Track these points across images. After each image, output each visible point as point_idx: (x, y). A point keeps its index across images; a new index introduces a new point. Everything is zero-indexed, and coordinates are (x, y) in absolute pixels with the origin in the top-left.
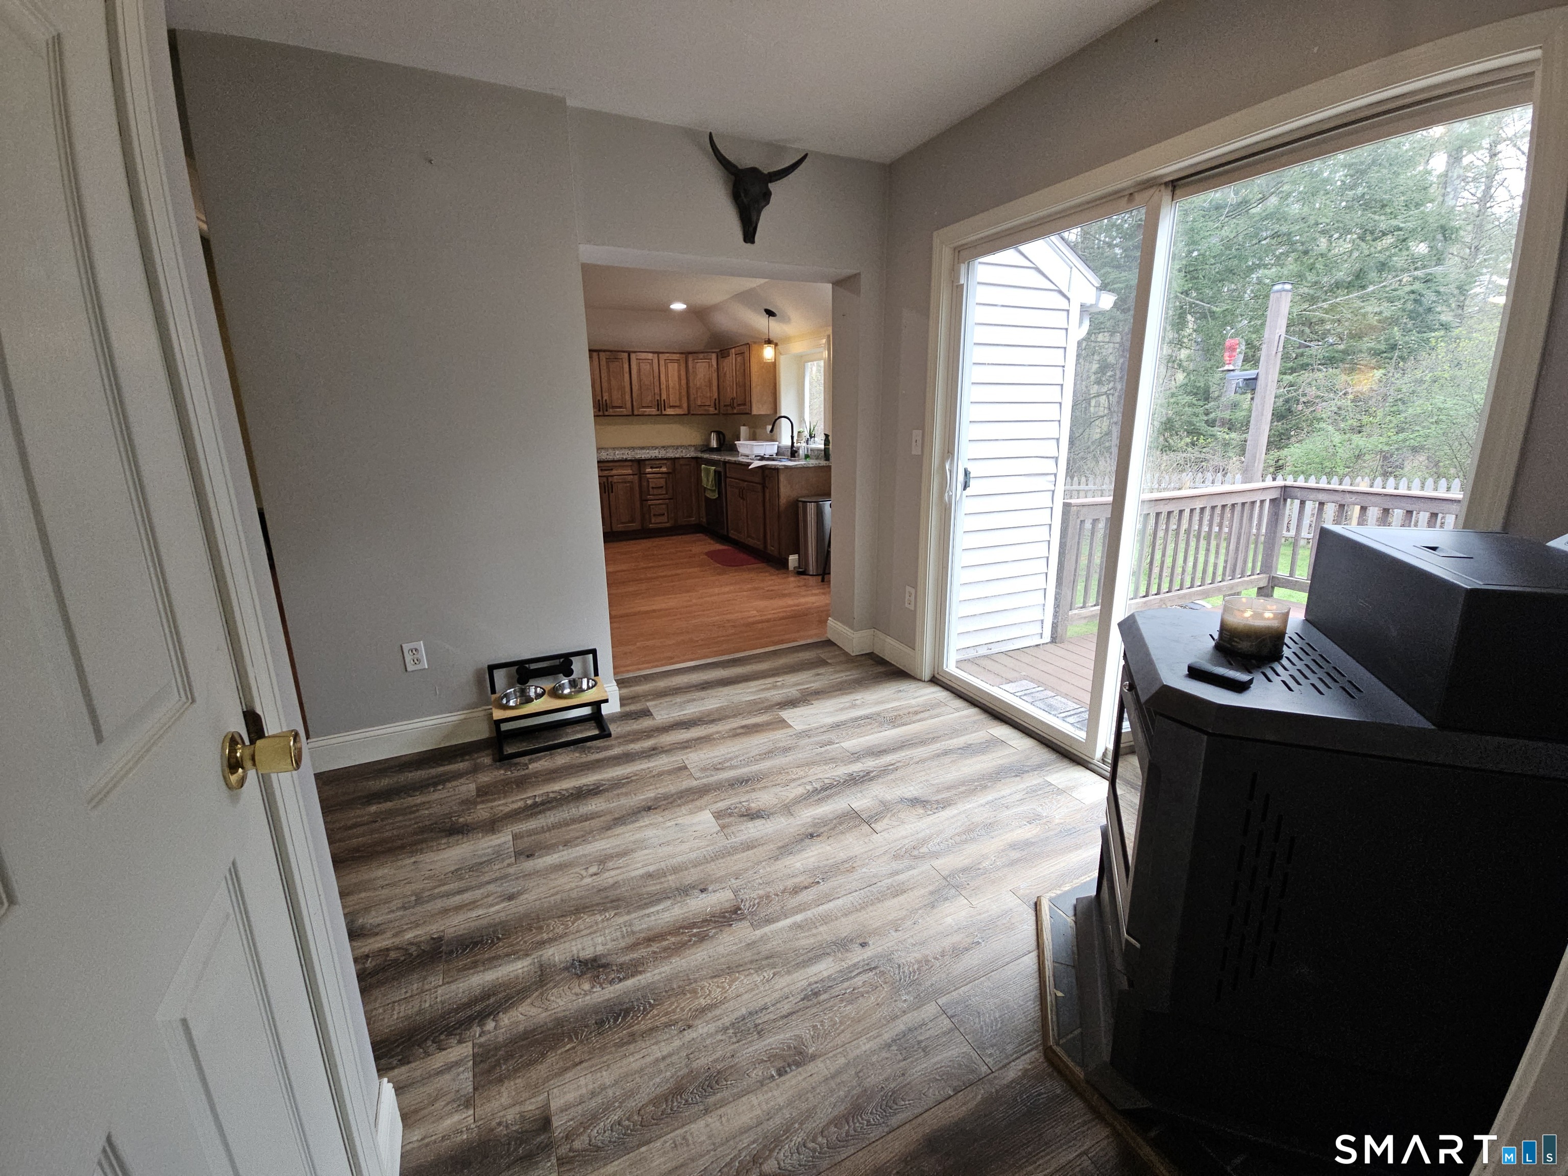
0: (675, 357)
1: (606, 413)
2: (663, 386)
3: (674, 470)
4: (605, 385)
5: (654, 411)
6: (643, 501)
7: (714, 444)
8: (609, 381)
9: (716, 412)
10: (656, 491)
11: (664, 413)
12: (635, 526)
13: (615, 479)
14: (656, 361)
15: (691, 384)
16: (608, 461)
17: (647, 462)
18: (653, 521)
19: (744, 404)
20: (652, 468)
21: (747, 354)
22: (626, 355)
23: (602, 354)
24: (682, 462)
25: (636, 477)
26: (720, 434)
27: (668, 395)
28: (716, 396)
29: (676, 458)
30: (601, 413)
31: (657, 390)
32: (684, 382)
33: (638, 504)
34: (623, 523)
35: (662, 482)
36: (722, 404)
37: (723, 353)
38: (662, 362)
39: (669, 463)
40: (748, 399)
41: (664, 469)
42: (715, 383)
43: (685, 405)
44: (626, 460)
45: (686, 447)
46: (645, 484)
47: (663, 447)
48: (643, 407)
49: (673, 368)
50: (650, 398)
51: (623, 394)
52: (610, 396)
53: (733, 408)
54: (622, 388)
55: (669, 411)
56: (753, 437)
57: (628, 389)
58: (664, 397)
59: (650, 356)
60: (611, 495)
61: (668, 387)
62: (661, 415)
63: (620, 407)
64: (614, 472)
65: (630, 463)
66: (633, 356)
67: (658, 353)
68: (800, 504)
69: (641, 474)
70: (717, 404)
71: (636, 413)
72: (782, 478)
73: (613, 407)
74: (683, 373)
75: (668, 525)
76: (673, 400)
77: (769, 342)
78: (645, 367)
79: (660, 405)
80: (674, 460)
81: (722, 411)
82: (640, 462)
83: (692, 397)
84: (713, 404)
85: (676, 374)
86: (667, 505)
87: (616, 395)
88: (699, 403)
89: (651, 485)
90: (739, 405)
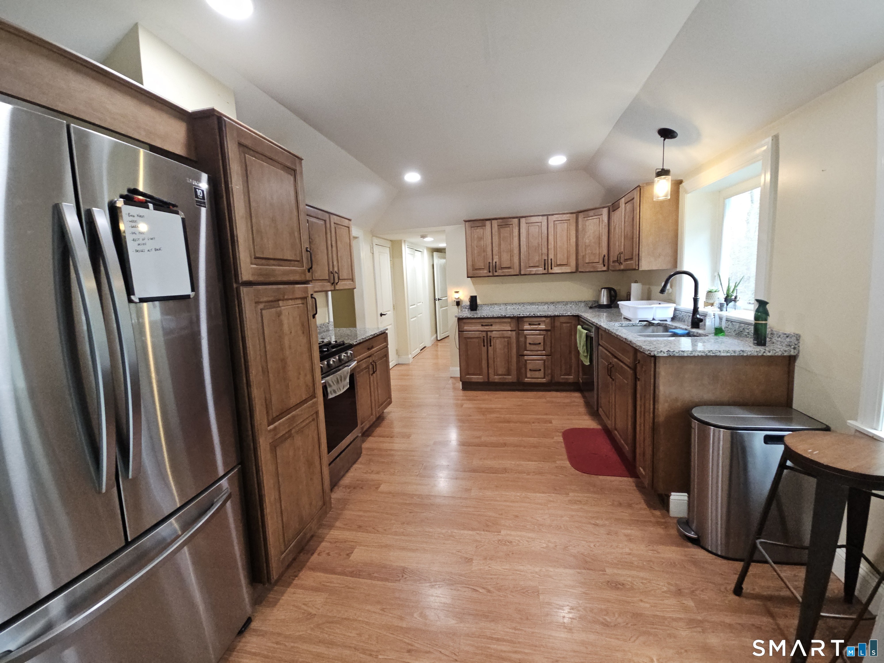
0: (565, 217)
1: (496, 274)
2: (551, 246)
3: (553, 327)
4: (496, 249)
5: (541, 270)
6: (520, 356)
7: (604, 300)
8: (500, 245)
9: (605, 269)
10: (533, 347)
11: (550, 271)
12: (510, 378)
13: (494, 334)
14: (545, 223)
15: (580, 243)
16: (488, 318)
17: (526, 319)
18: (528, 375)
19: (631, 259)
20: (530, 324)
21: (637, 199)
22: (516, 220)
23: (494, 222)
24: (562, 320)
25: (514, 333)
26: (610, 290)
27: (556, 255)
28: (605, 252)
29: (555, 316)
30: (491, 274)
31: (545, 251)
32: (573, 240)
33: (514, 359)
34: (498, 375)
35: (540, 338)
36: (611, 260)
37: (613, 207)
38: (551, 225)
39: (548, 320)
40: (635, 252)
41: (543, 327)
42: (605, 238)
43: (573, 263)
44: (505, 317)
45: (577, 303)
46: (522, 339)
47: (553, 303)
48: (530, 267)
49: (562, 228)
50: (537, 258)
51: (512, 256)
52: (500, 258)
53: (620, 263)
54: (511, 251)
55: (556, 270)
56: (647, 297)
57: (516, 251)
58: (551, 256)
59: (539, 219)
60: (489, 348)
61: (555, 248)
62: (548, 273)
63: (509, 268)
64: (493, 328)
65: (509, 320)
66: (523, 221)
67: (547, 215)
68: (695, 424)
69: (519, 331)
70: (606, 260)
71: (522, 273)
72: (663, 371)
73: (502, 268)
74: (573, 233)
75: (544, 380)
76: (561, 258)
77: (663, 172)
78: (534, 230)
79: (547, 264)
80: (553, 318)
81: (610, 268)
82: (519, 320)
83: (581, 254)
84: (601, 261)
85: (565, 233)
86: (544, 361)
87: (505, 257)
88: (587, 261)
89: (528, 341)
90: (626, 260)
